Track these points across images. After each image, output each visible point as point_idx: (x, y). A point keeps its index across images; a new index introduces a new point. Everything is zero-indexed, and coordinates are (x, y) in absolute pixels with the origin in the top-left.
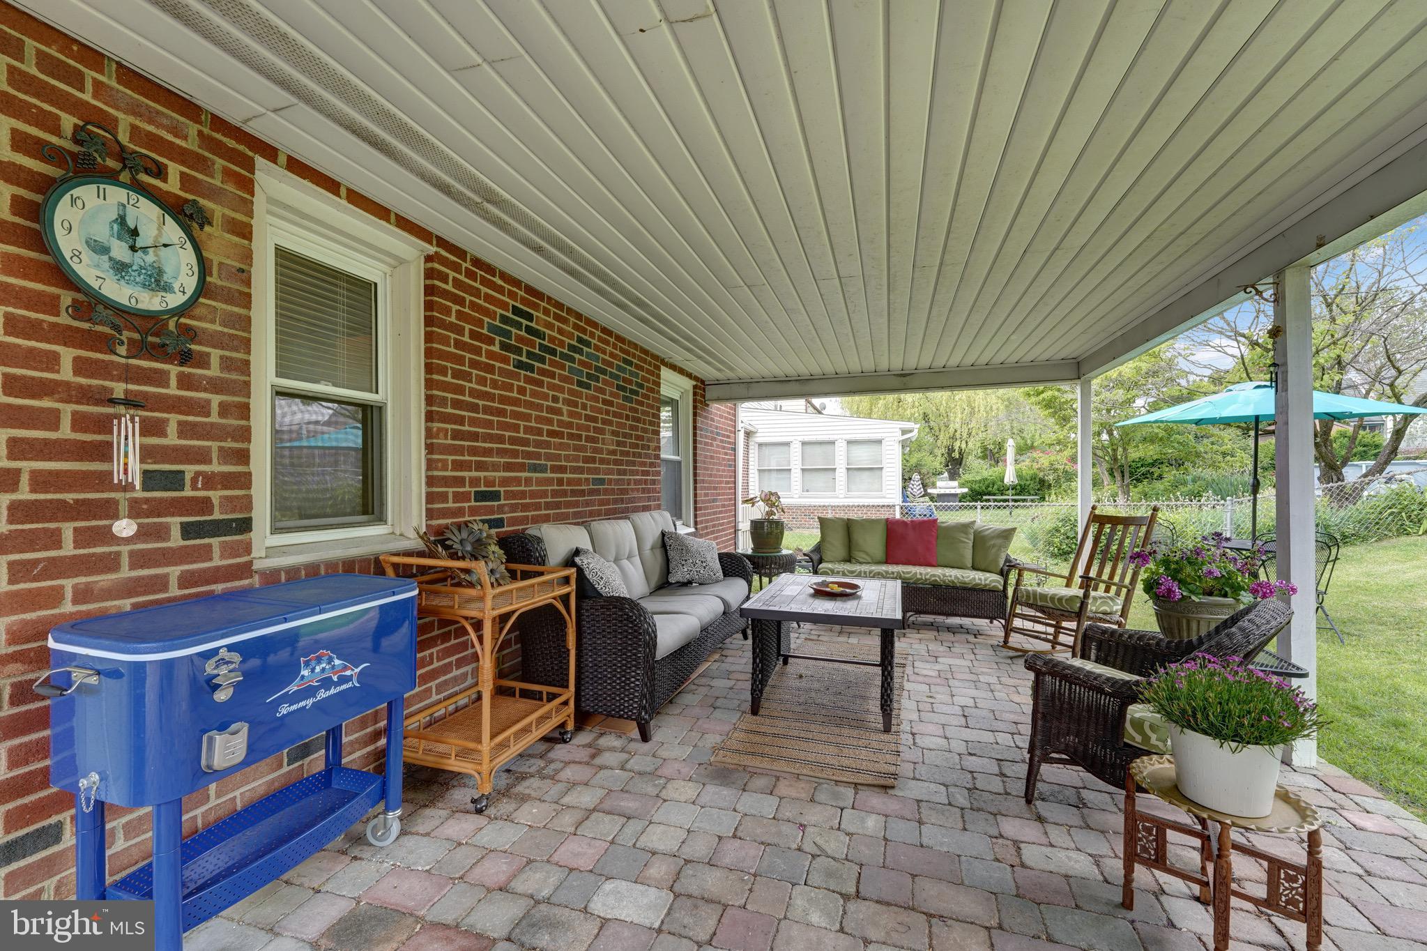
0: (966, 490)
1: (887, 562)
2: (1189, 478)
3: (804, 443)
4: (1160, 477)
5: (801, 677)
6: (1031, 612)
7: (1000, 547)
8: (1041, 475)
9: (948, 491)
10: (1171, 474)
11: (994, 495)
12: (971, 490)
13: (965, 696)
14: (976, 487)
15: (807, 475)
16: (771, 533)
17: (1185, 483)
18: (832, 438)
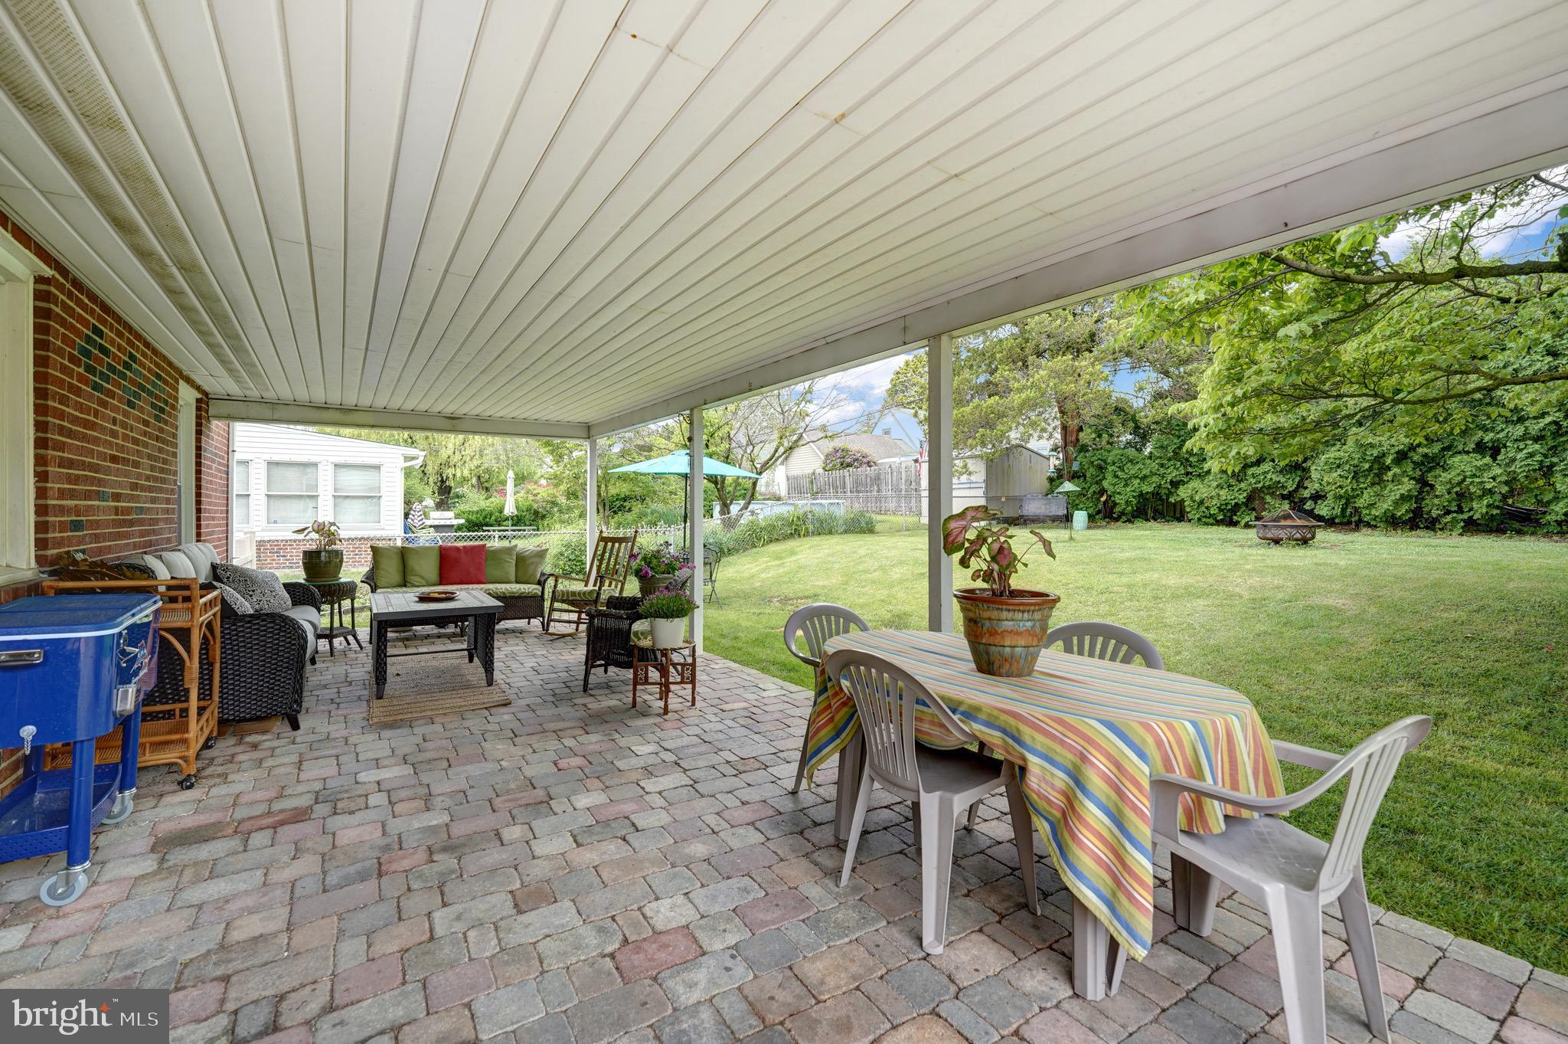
0: (462, 521)
1: (441, 583)
2: (649, 511)
3: (271, 464)
4: (630, 510)
5: (398, 675)
6: (565, 606)
7: (537, 564)
8: (535, 506)
9: (442, 523)
10: (637, 508)
11: (492, 526)
12: (468, 520)
13: (530, 663)
14: (473, 518)
15: (273, 503)
16: (329, 562)
17: (645, 515)
18: (314, 459)
